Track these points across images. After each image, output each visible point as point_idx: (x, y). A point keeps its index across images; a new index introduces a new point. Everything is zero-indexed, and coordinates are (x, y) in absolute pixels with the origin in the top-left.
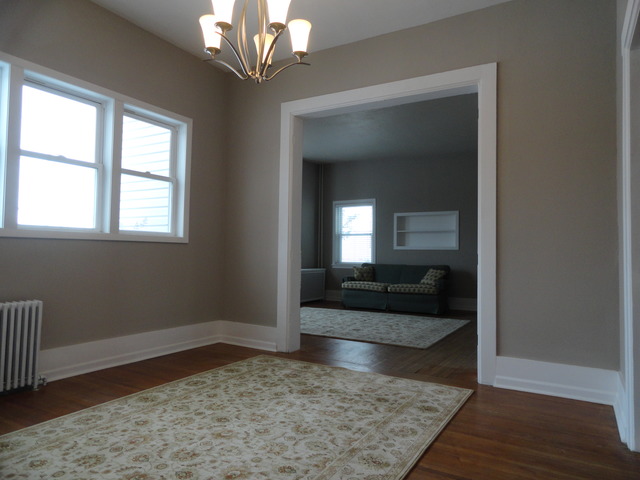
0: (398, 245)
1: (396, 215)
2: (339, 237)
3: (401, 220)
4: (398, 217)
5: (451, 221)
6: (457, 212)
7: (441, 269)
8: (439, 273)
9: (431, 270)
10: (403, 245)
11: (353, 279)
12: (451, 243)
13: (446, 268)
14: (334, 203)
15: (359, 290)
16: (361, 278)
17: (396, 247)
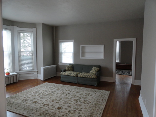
0: (82, 57)
1: (81, 46)
2: (61, 53)
3: (83, 47)
4: (82, 47)
5: (101, 48)
6: (104, 45)
7: (98, 67)
8: (97, 69)
9: (94, 67)
10: (84, 57)
11: (65, 71)
12: (101, 56)
13: (99, 67)
14: (59, 41)
15: (67, 75)
16: (68, 70)
17: (81, 58)
